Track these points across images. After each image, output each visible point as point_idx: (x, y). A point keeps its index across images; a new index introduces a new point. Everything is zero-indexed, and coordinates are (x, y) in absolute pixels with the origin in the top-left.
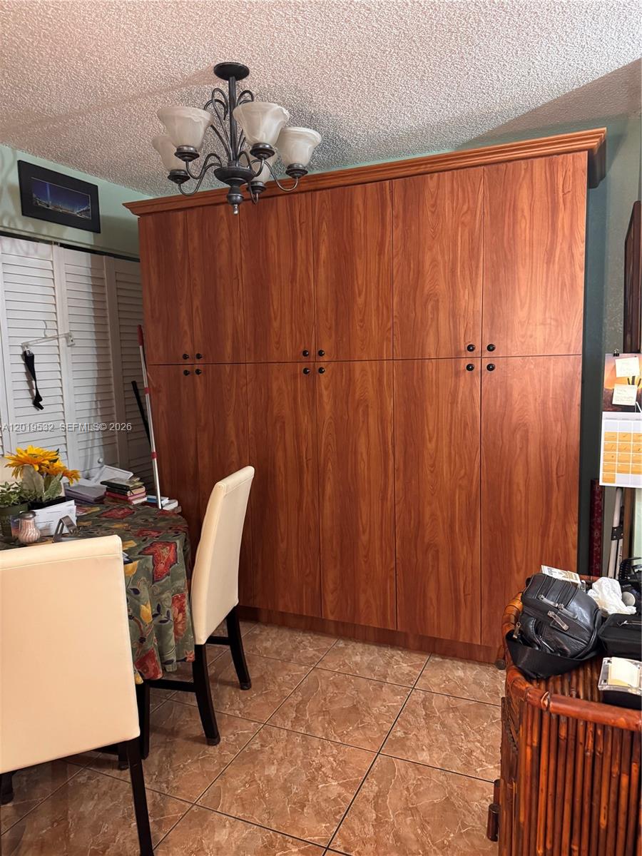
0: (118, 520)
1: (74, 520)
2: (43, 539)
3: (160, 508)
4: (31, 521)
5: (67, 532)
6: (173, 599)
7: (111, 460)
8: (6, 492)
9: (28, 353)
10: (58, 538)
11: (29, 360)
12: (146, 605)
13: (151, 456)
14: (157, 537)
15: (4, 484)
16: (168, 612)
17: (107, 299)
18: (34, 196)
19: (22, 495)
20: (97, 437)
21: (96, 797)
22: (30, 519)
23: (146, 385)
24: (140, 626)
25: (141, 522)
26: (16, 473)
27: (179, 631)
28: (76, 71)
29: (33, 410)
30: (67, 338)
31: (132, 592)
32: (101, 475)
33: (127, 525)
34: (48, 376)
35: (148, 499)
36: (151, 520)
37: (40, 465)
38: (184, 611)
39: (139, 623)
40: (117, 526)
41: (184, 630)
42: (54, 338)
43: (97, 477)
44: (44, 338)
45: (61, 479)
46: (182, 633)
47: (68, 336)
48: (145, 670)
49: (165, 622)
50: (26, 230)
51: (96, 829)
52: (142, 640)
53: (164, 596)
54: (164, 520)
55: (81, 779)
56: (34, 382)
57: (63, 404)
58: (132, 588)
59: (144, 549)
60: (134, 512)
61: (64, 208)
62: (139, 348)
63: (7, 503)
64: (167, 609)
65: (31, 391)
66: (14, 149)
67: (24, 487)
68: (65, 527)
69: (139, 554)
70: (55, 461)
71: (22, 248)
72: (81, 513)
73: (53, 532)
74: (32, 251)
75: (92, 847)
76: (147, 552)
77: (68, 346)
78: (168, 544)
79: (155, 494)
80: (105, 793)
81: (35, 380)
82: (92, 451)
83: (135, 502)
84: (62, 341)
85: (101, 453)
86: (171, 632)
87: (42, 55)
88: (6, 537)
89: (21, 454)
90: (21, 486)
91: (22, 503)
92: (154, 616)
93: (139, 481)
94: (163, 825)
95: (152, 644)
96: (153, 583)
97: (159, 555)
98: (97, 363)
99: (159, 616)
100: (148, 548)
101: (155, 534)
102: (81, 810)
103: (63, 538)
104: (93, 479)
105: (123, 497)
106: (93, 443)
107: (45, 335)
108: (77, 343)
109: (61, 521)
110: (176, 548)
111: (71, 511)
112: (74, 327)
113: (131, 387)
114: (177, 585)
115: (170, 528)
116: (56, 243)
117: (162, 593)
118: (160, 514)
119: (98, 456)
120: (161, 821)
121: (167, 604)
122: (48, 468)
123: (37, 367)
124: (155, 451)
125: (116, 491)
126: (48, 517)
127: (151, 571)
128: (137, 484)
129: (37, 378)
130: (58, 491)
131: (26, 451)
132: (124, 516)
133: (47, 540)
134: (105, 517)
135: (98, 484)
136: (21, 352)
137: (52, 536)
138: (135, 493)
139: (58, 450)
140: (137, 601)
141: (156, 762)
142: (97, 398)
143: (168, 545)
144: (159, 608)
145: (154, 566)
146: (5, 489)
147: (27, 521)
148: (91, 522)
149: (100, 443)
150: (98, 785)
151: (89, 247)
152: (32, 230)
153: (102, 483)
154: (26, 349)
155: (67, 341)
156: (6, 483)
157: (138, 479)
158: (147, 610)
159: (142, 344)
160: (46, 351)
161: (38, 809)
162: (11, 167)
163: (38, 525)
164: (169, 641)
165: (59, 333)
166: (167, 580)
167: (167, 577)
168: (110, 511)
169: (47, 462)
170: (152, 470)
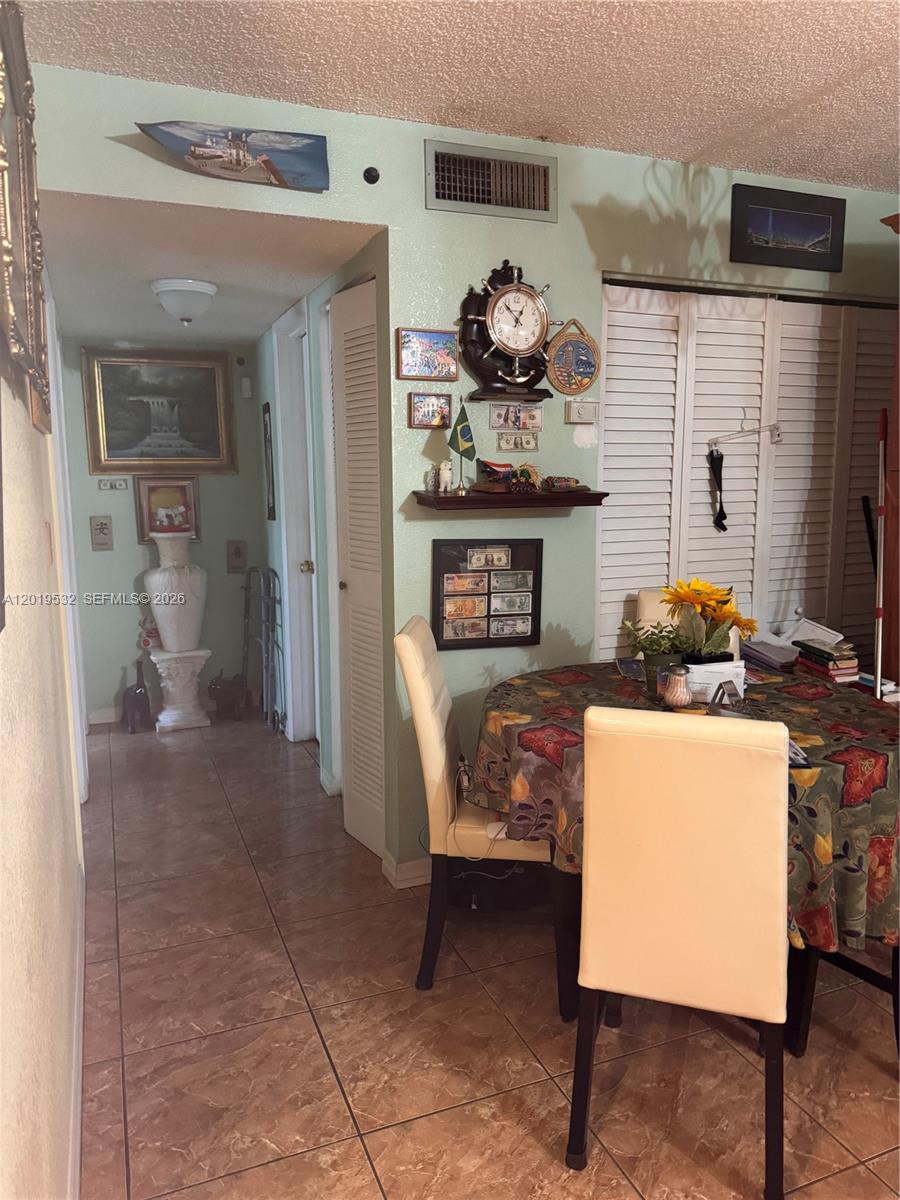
0: (805, 701)
1: (741, 689)
2: (696, 705)
3: (879, 696)
4: (683, 679)
5: (728, 703)
6: (872, 841)
7: (814, 612)
8: (656, 635)
9: (715, 453)
10: (714, 708)
11: (715, 462)
12: (824, 837)
13: (875, 613)
14: (857, 739)
15: (655, 624)
16: (860, 858)
17: (840, 371)
18: (750, 231)
19: (677, 643)
20: (798, 576)
21: (720, 1076)
22: (681, 675)
23: (881, 502)
24: (811, 865)
25: (840, 711)
26: (673, 612)
27: (877, 893)
28: (821, 25)
29: (713, 531)
30: (771, 431)
31: (805, 811)
32: (795, 632)
33: (816, 711)
34: (739, 485)
35: (860, 678)
36: (855, 711)
37: (704, 606)
38: (888, 864)
39: (810, 861)
40: (802, 710)
41: (885, 893)
42: (753, 432)
43: (788, 634)
44: (739, 432)
45: (730, 628)
46: (881, 897)
47: (774, 429)
48: (811, 932)
49: (854, 871)
50: (734, 281)
51: (712, 1119)
52: (812, 886)
53: (857, 832)
54: (875, 715)
55: (707, 1043)
56: (718, 493)
57: (754, 525)
58: (807, 805)
59: (834, 753)
60: (831, 695)
61: (791, 243)
62: (879, 444)
63: (655, 650)
64: (859, 853)
65: (713, 505)
66: (730, 169)
67: (681, 632)
68: (726, 697)
69: (825, 758)
70: (726, 602)
71: (725, 308)
72: (753, 681)
73: (709, 699)
74: (738, 310)
75: (702, 1141)
76: (837, 759)
77: (772, 443)
78: (873, 754)
79: (874, 673)
80: (732, 1077)
81: (721, 491)
82: (788, 596)
83: (839, 680)
84: (765, 435)
85: (801, 600)
86: (863, 889)
87: (773, 17)
88: (650, 694)
89: (681, 588)
90: (676, 629)
91: (675, 652)
92: (836, 857)
93: (851, 649)
94: (807, 1167)
95: (828, 897)
96: (841, 808)
97: (856, 768)
98: (812, 467)
99: (845, 859)
100: (841, 753)
101: (858, 735)
102: (698, 1082)
103: (722, 711)
104: (783, 637)
105: (821, 669)
106: (791, 585)
107: (742, 428)
108: (786, 439)
109: (720, 686)
110: (887, 764)
111: (738, 675)
112: (784, 415)
113: (859, 505)
114: (883, 821)
115: (883, 731)
116: (772, 296)
117: (854, 826)
118: (872, 705)
119: (796, 602)
120: (806, 1159)
121: (861, 846)
122: (715, 611)
123: (725, 473)
124: (881, 606)
125: (812, 658)
126: (704, 677)
127: (839, 789)
128: (846, 653)
129: (723, 488)
130: (725, 645)
131: (689, 585)
132: (815, 697)
133: (700, 708)
134: (788, 693)
135: (789, 643)
136: (707, 452)
137: (707, 704)
138: (840, 666)
139: (731, 589)
140: (811, 827)
141: (815, 1071)
142: (805, 519)
143: (873, 757)
144: (846, 847)
145: (846, 782)
146: (657, 632)
147: (677, 677)
148: (765, 696)
149: (801, 585)
150: (725, 1061)
151: (820, 295)
152: (741, 281)
153: (794, 643)
154: (714, 448)
155: (772, 436)
156: (658, 623)
157: (851, 645)
158: (825, 845)
159: (885, 437)
160: (739, 450)
161: (647, 1052)
162: (722, 198)
163: (690, 685)
164: (858, 902)
165: (762, 425)
166: (864, 809)
167: (866, 805)
168: (796, 685)
169: (713, 603)
170: (873, 635)
